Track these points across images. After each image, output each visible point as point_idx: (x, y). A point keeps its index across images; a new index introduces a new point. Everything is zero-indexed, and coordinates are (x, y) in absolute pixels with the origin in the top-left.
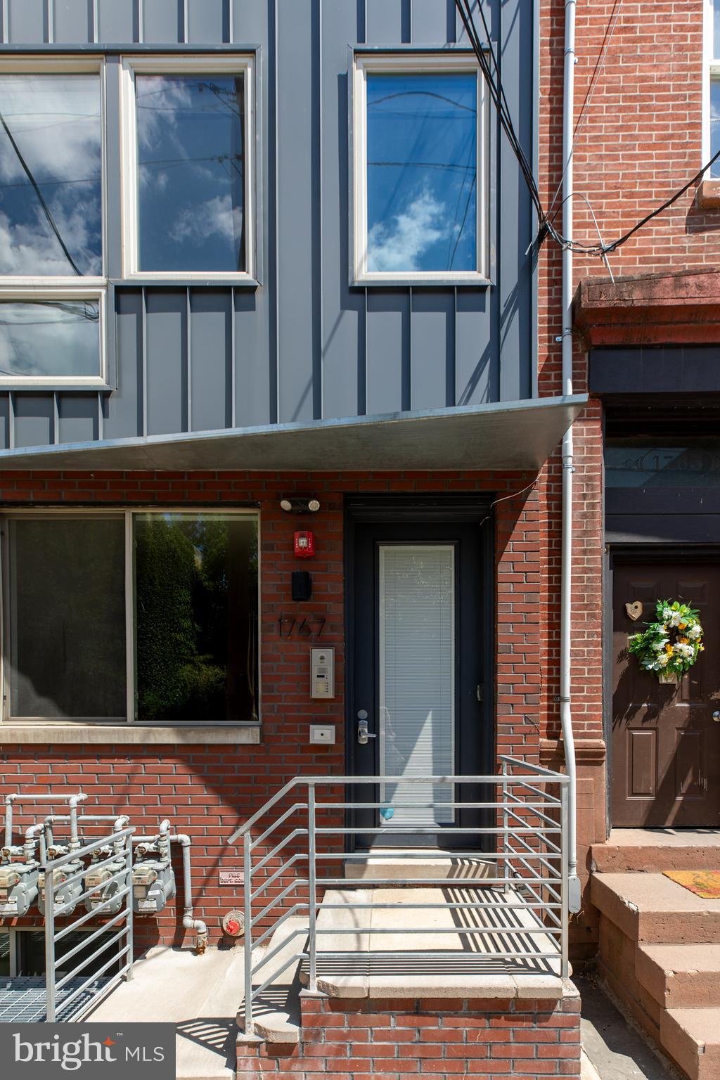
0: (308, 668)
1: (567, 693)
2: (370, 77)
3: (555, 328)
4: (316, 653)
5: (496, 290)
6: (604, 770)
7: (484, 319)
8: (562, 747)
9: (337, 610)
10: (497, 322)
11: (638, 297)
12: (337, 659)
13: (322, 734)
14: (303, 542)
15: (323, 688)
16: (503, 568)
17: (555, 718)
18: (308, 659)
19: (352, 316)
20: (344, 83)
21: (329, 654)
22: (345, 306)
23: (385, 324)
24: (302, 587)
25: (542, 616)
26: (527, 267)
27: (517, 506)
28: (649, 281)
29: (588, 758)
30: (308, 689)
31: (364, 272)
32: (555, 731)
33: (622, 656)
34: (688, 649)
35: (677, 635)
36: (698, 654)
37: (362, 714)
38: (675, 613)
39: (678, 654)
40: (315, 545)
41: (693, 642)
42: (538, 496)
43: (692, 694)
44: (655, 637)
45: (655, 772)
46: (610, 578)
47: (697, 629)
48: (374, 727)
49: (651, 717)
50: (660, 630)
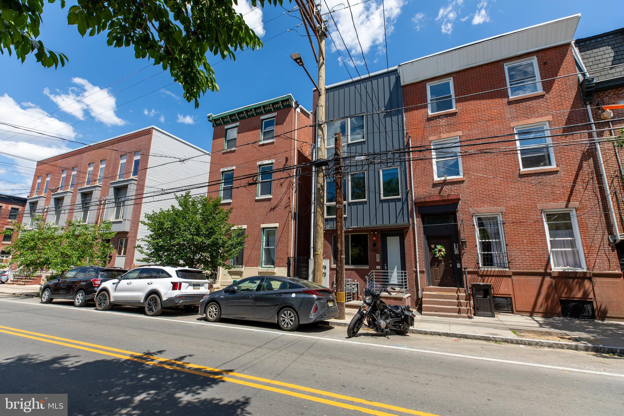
1: (418, 261)
2: (383, 171)
3: (412, 204)
4: (377, 255)
5: (402, 199)
6: (425, 274)
7: (401, 203)
8: (417, 270)
9: (380, 248)
10: (403, 203)
11: (423, 200)
12: (380, 255)
13: (378, 266)
14: (374, 238)
15: (378, 260)
16: (405, 241)
17: (416, 265)
18: (376, 256)
19: (381, 204)
20: (379, 172)
21: (379, 255)
23: (386, 205)
24: (375, 245)
25: (412, 249)
26: (407, 195)
27: (407, 231)
28: (425, 198)
29: (422, 272)
30: (376, 260)
31: (382, 198)
32: (416, 268)
33: (431, 254)
34: (442, 253)
35: (440, 251)
36: (445, 254)
37: (385, 264)
38: (439, 247)
39: (441, 254)
40: (376, 239)
41: (443, 252)
42: (411, 229)
43: (445, 261)
44: (436, 251)
45: (440, 275)
46: (426, 242)
47: (444, 250)
48: (387, 266)
49: (438, 266)
50: (437, 250)
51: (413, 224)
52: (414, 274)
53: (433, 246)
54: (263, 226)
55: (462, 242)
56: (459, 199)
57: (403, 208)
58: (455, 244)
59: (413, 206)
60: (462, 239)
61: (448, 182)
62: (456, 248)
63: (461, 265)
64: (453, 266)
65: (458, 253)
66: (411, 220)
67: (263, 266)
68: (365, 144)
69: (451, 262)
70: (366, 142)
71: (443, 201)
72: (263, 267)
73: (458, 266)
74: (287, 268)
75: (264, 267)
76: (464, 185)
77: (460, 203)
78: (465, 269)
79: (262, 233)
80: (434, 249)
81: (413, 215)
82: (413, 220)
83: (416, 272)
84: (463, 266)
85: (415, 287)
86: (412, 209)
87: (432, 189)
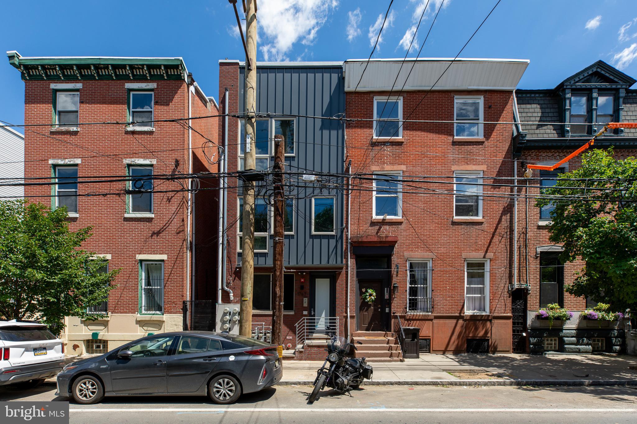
0: (303, 301)
1: (349, 306)
2: (315, 199)
3: (347, 242)
4: (304, 299)
5: (337, 236)
6: (355, 319)
7: (335, 240)
8: (347, 315)
9: (308, 291)
10: (337, 241)
11: (360, 240)
12: (308, 300)
13: (305, 313)
14: (302, 280)
15: (305, 305)
16: (337, 284)
17: (346, 310)
18: (303, 300)
19: (311, 240)
20: (310, 200)
21: (307, 299)
22: (310, 238)
23: (317, 241)
24: (302, 287)
25: (344, 292)
26: (342, 232)
27: (340, 273)
28: (362, 237)
29: (352, 317)
30: (303, 305)
31: (313, 233)
32: (346, 313)
33: (361, 299)
34: (373, 298)
35: (371, 295)
36: (375, 298)
37: (312, 309)
38: (370, 291)
39: (371, 298)
40: (305, 280)
41: (374, 296)
42: (344, 270)
43: (374, 306)
44: (367, 296)
45: (368, 320)
46: (358, 285)
47: (374, 294)
48: (314, 312)
49: (367, 310)
50: (368, 294)
51: (347, 265)
52: (344, 320)
53: (364, 290)
54: (140, 257)
55: (394, 287)
56: (396, 242)
57: (336, 246)
58: (386, 289)
59: (348, 246)
60: (394, 284)
61: (387, 222)
62: (387, 292)
63: (390, 310)
64: (382, 310)
65: (388, 298)
66: (344, 261)
67: (144, 312)
68: (294, 160)
69: (380, 306)
70: (296, 159)
71: (381, 242)
72: (143, 314)
73: (387, 310)
74: (182, 315)
75: (146, 314)
76: (402, 227)
77: (396, 246)
78: (394, 313)
79: (140, 267)
80: (364, 293)
81: (348, 255)
82: (347, 262)
83: (346, 317)
84: (393, 310)
85: (344, 333)
86: (347, 249)
87: (370, 228)
